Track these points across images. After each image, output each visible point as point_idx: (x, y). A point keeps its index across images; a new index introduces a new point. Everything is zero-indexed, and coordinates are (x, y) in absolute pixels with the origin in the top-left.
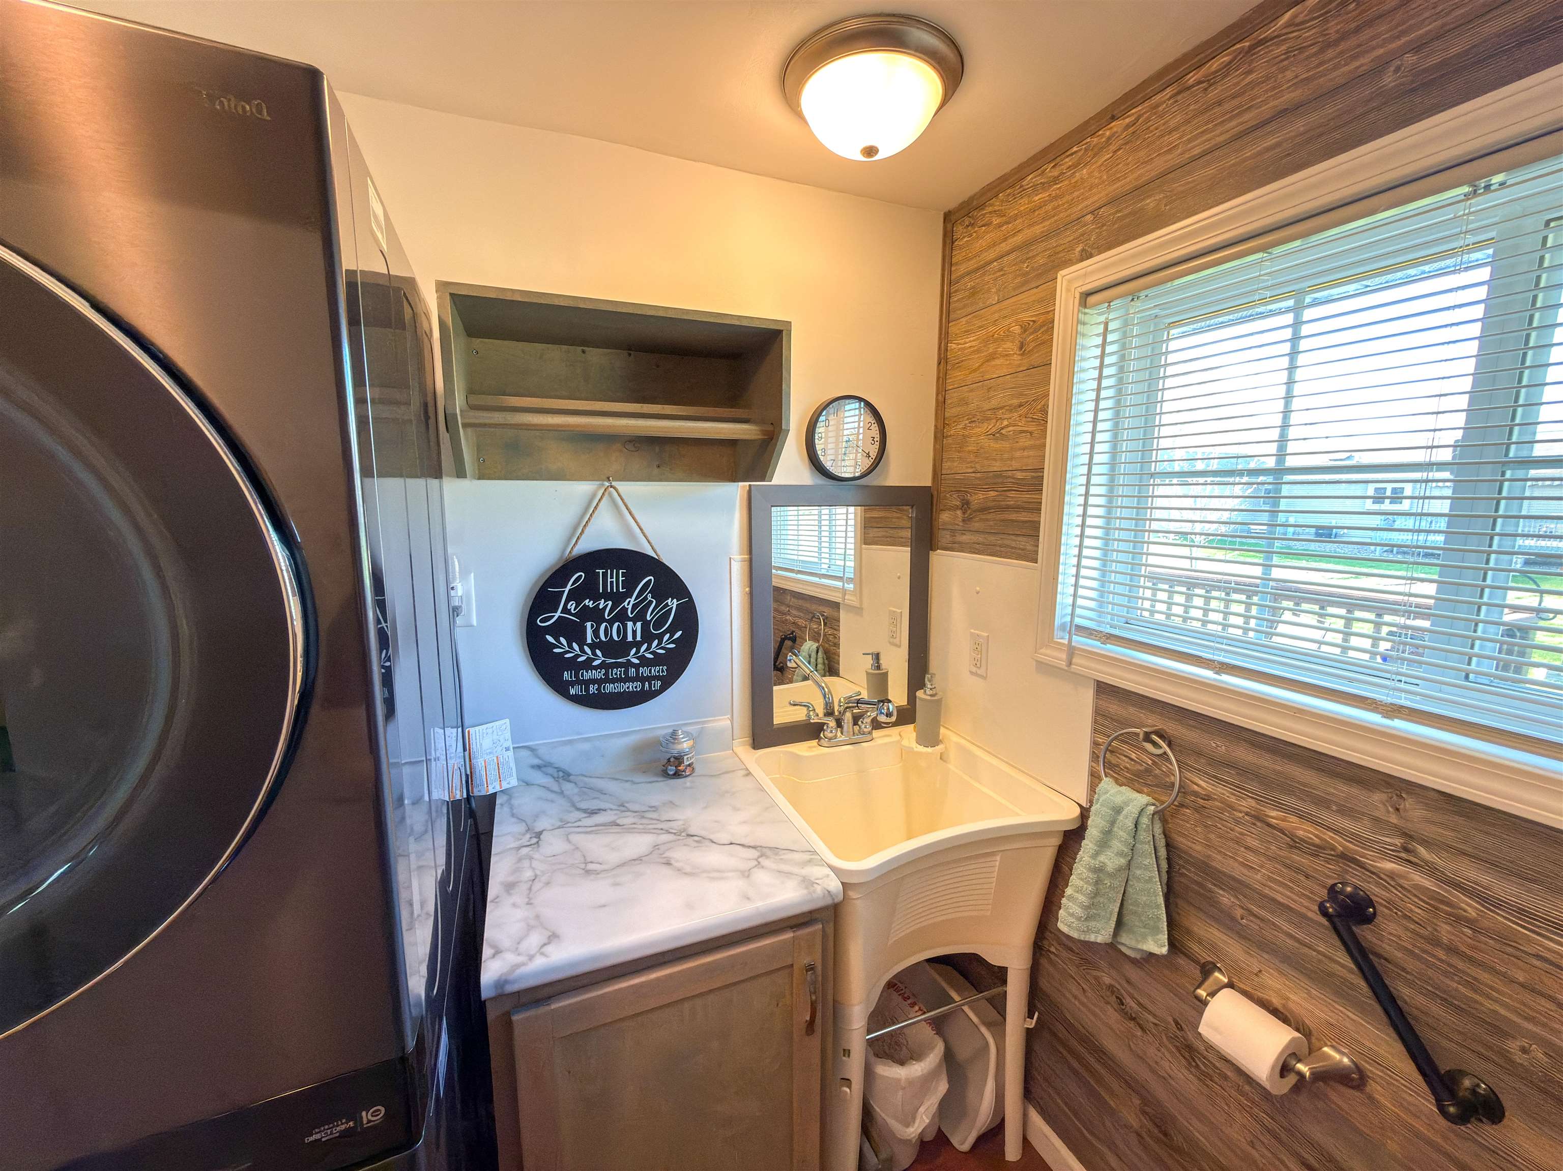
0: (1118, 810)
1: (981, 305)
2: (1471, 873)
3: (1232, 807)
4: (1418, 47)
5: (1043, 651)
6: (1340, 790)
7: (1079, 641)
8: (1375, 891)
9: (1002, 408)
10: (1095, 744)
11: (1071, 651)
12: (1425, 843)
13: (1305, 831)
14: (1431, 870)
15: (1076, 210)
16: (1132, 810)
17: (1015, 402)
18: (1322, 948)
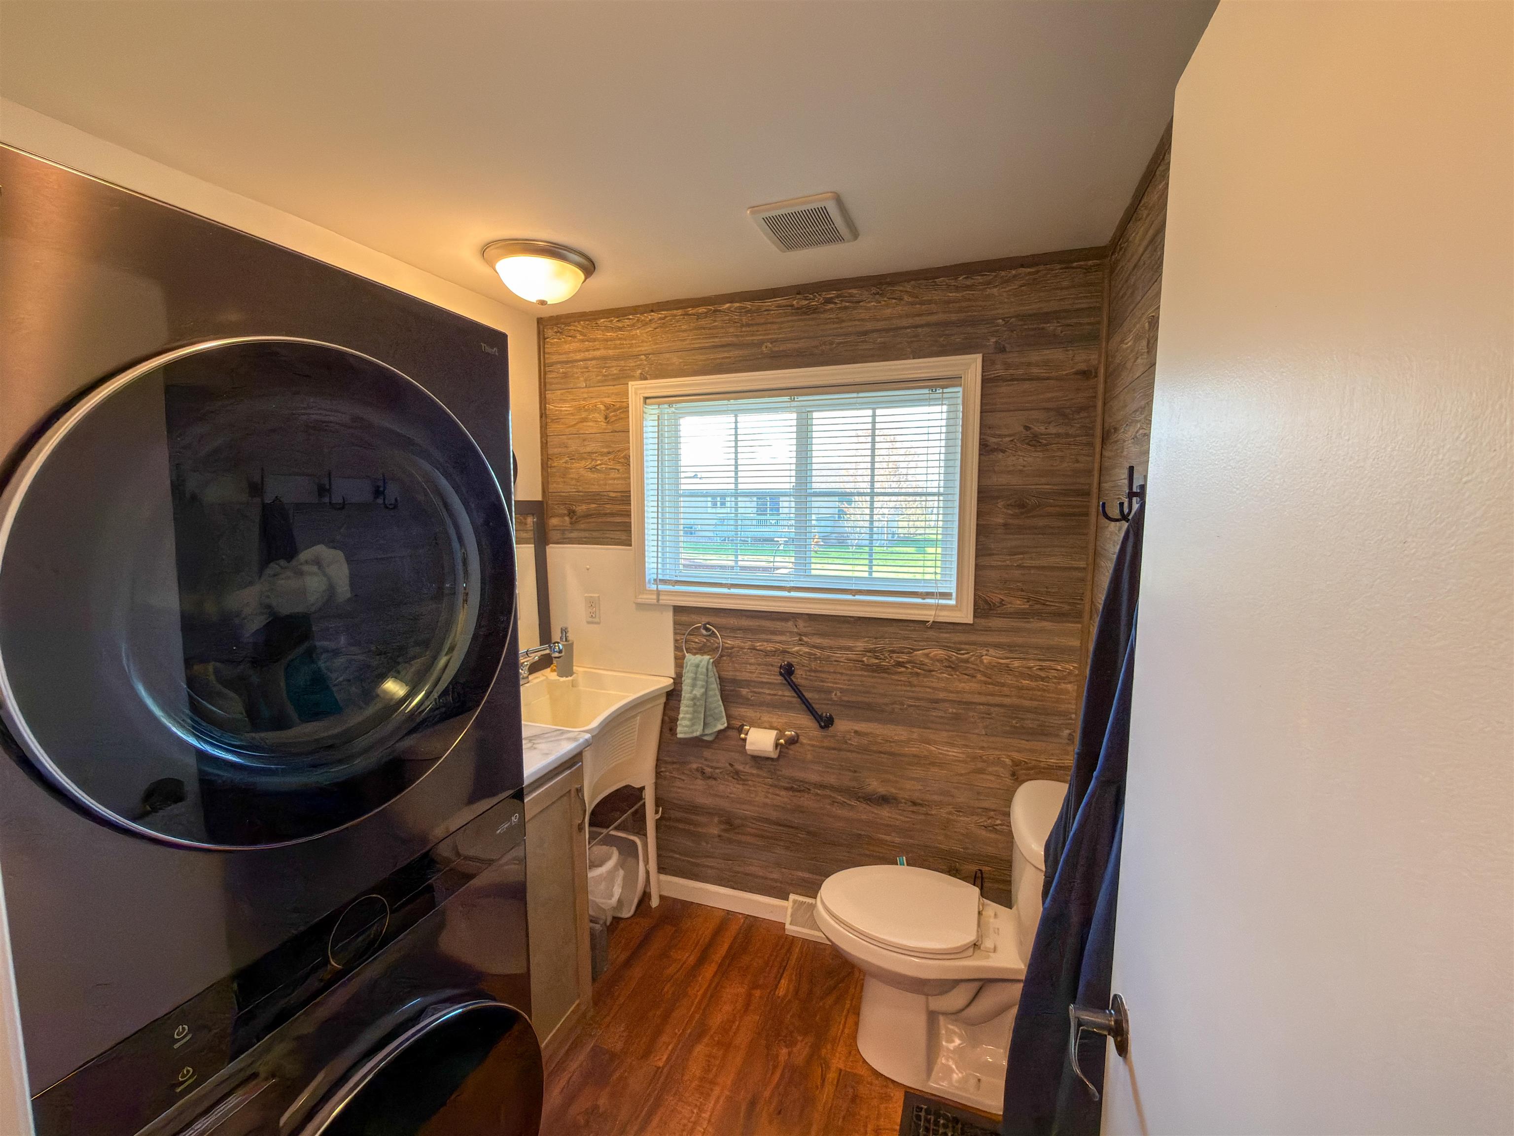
0: (697, 666)
1: (572, 385)
2: (818, 640)
3: (742, 648)
4: (772, 341)
5: (640, 597)
6: (779, 625)
7: (662, 587)
8: (794, 661)
9: (596, 453)
10: (676, 641)
11: (658, 593)
12: (805, 635)
13: (769, 647)
14: (807, 644)
15: (636, 350)
16: (704, 663)
17: (605, 450)
18: (780, 693)
